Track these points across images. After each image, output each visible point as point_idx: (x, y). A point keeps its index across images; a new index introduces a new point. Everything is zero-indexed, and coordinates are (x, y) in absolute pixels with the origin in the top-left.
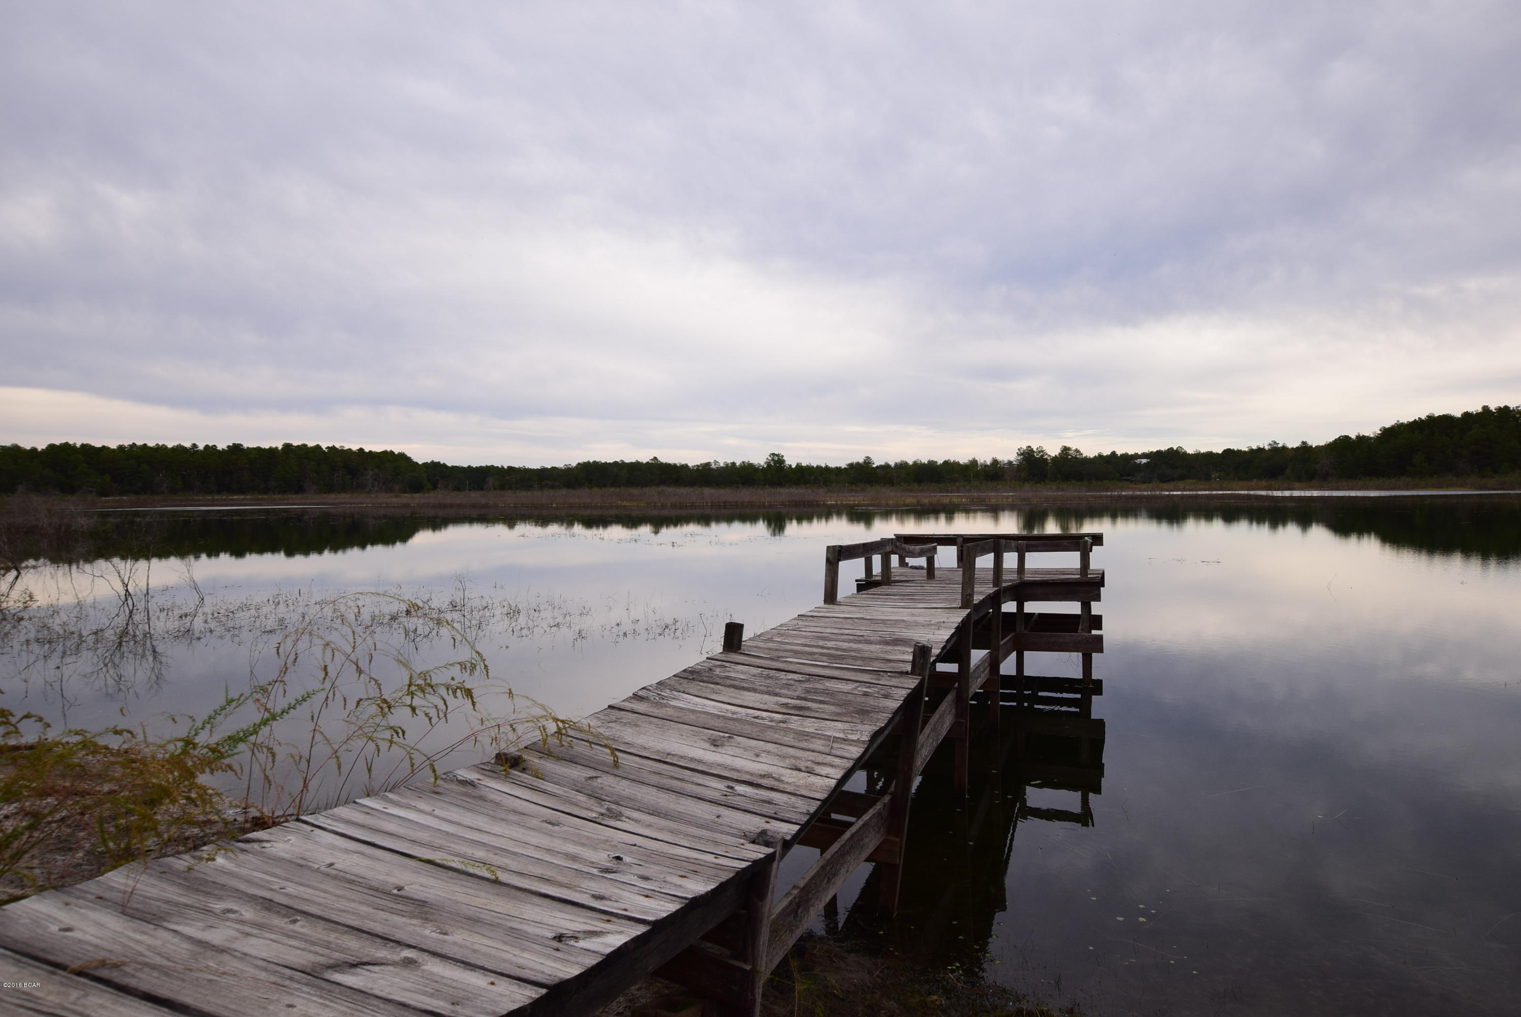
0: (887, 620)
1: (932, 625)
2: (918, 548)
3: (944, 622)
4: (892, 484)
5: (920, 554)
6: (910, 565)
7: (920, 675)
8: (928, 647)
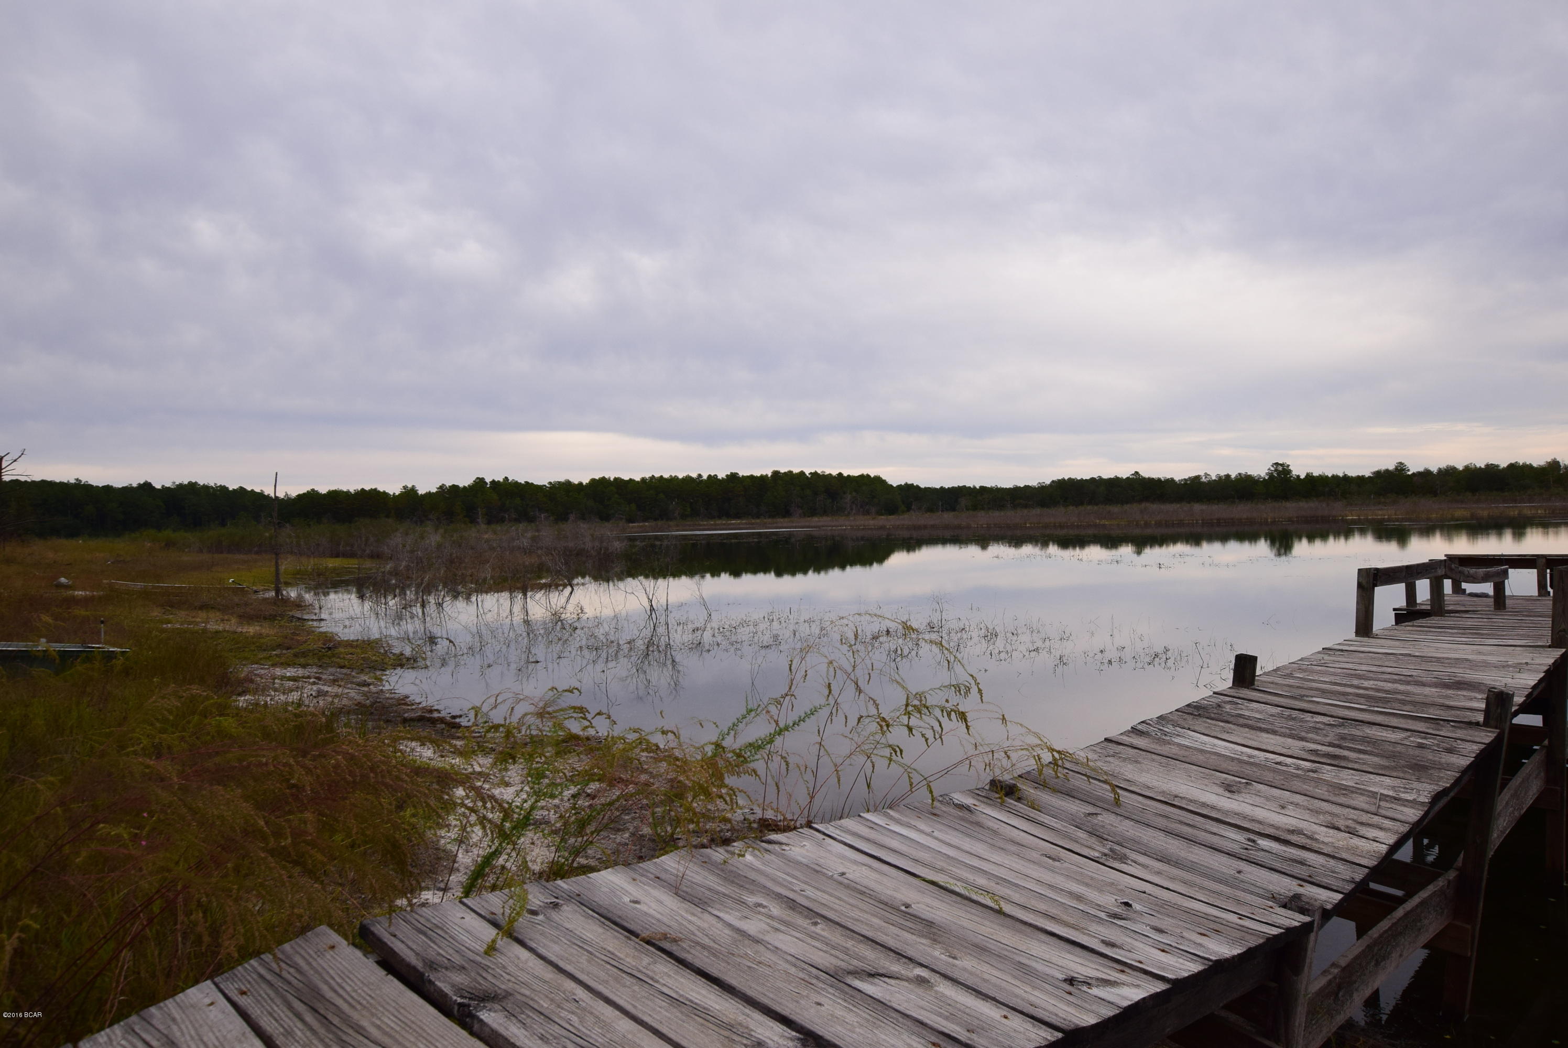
0: (1443, 658)
1: (1509, 666)
2: (1481, 571)
3: (1527, 664)
4: (1435, 494)
5: (1484, 579)
6: (1468, 592)
7: (1496, 728)
8: (1508, 694)
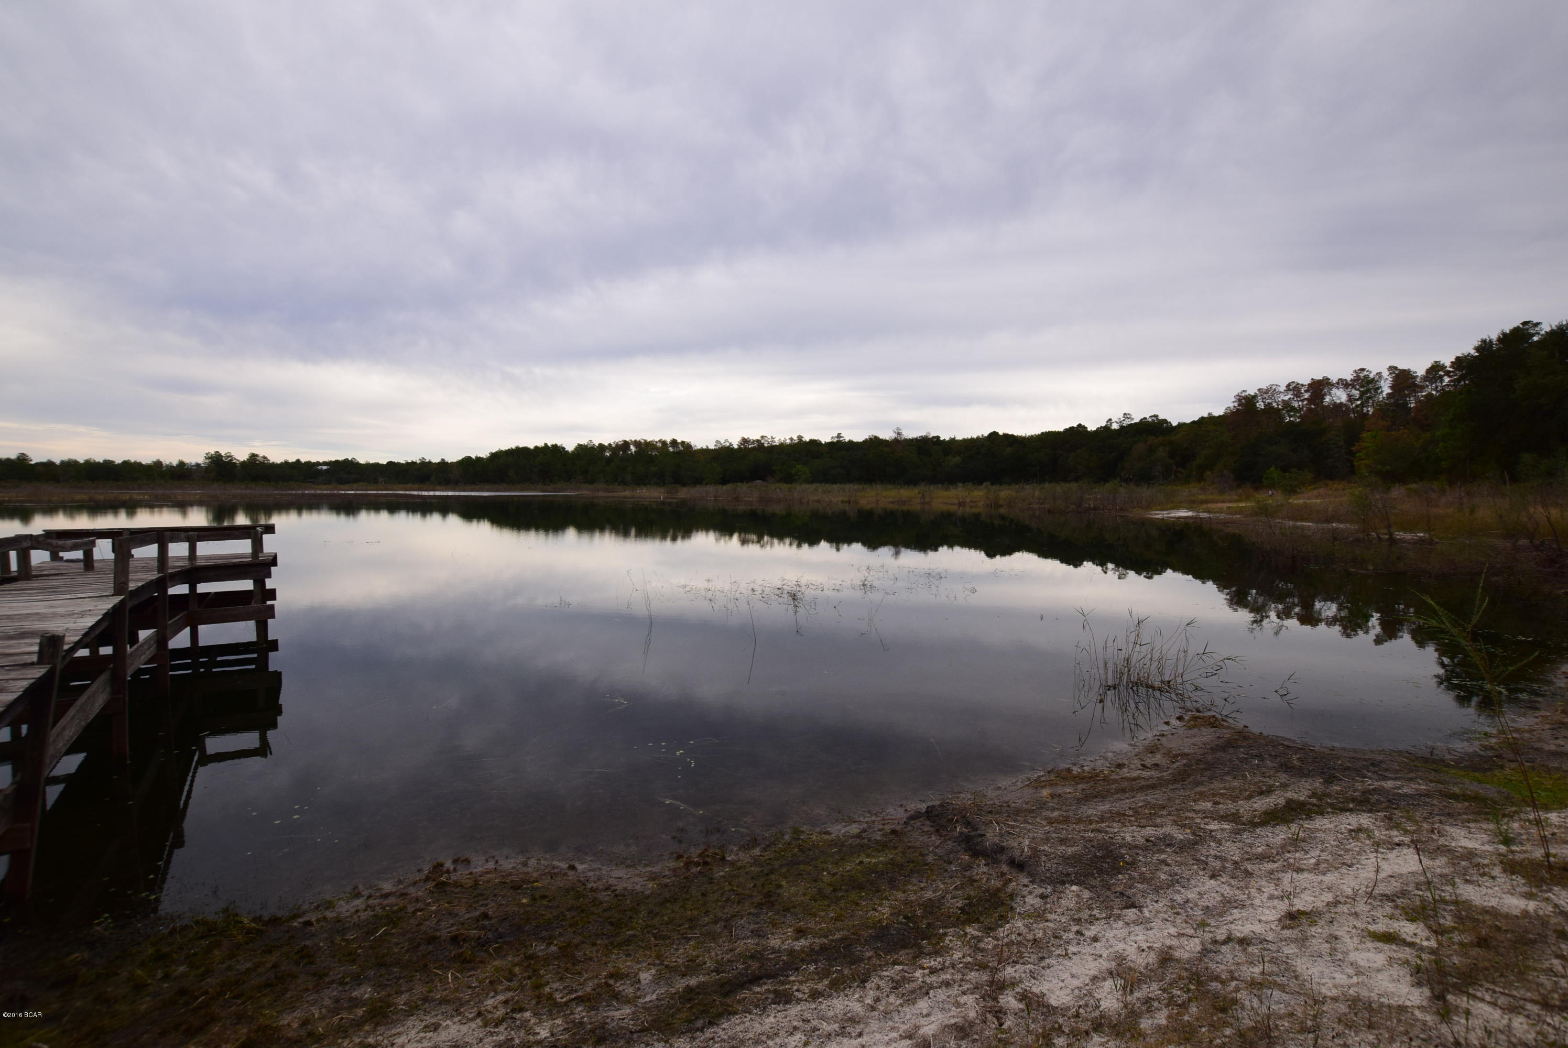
0: (15, 615)
1: (73, 614)
2: (70, 542)
3: (90, 610)
5: (74, 548)
6: (65, 559)
7: (49, 664)
8: (58, 637)
